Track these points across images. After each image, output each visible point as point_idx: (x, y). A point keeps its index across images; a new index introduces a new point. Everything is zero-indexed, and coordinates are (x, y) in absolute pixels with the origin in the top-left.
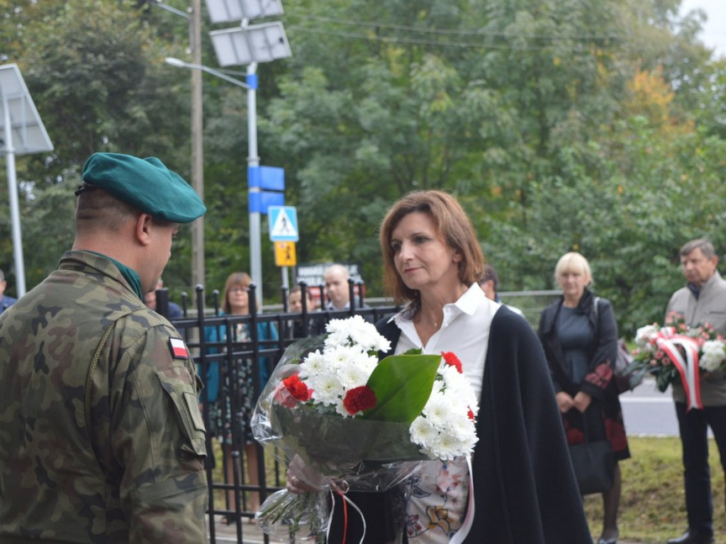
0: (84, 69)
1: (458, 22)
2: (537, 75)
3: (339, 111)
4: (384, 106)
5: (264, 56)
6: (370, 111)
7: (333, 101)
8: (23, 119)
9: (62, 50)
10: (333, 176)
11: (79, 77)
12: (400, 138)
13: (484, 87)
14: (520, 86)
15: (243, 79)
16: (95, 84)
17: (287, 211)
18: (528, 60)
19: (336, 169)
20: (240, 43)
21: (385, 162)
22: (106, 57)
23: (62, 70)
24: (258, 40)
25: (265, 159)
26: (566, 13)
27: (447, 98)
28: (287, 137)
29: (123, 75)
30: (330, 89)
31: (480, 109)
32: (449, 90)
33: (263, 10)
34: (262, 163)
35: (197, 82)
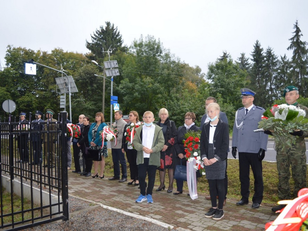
0: (85, 77)
1: (154, 71)
2: (168, 81)
3: (132, 87)
4: (140, 86)
5: (115, 75)
6: (137, 87)
7: (131, 85)
8: (73, 86)
9: (82, 74)
10: (130, 99)
11: (85, 79)
12: (143, 92)
13: (158, 83)
14: (165, 83)
15: (110, 79)
16: (87, 80)
17: (117, 105)
18: (166, 78)
19: (131, 97)
20: (110, 72)
21: (139, 96)
22: (89, 75)
23: (81, 78)
24: (113, 72)
25: (114, 94)
26: (174, 70)
27: (151, 85)
28: (122, 91)
29: (93, 79)
30: (130, 83)
31: (157, 87)
32: (152, 83)
33: (114, 66)
34: (113, 95)
35: (104, 80)
